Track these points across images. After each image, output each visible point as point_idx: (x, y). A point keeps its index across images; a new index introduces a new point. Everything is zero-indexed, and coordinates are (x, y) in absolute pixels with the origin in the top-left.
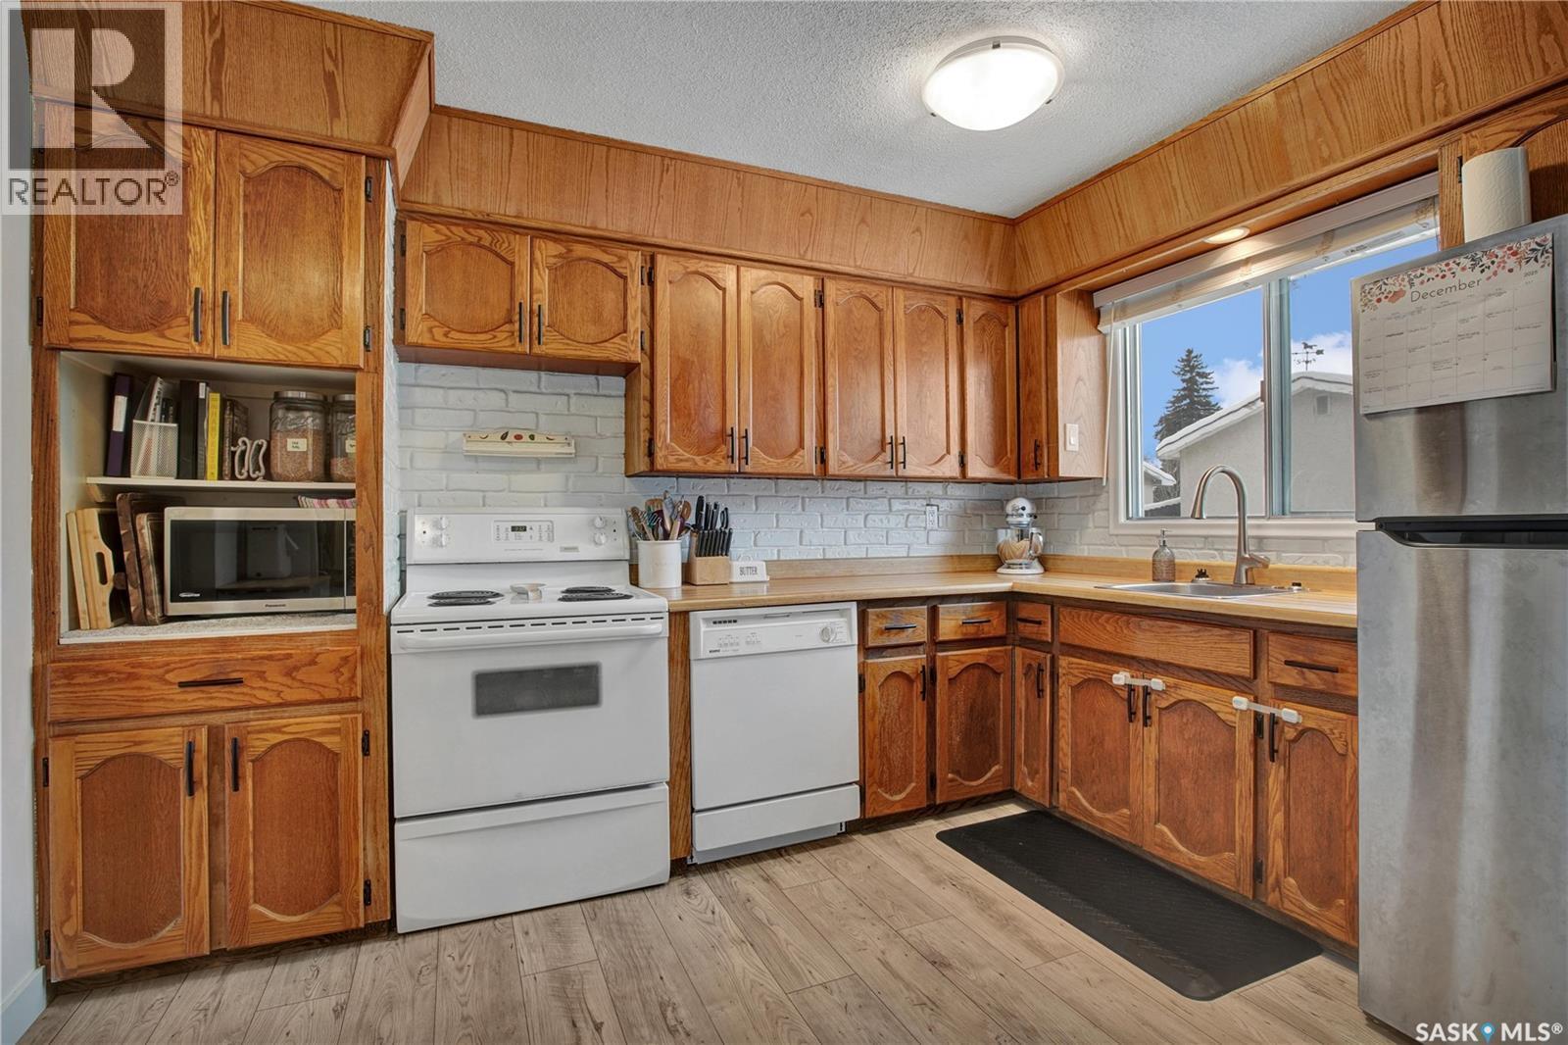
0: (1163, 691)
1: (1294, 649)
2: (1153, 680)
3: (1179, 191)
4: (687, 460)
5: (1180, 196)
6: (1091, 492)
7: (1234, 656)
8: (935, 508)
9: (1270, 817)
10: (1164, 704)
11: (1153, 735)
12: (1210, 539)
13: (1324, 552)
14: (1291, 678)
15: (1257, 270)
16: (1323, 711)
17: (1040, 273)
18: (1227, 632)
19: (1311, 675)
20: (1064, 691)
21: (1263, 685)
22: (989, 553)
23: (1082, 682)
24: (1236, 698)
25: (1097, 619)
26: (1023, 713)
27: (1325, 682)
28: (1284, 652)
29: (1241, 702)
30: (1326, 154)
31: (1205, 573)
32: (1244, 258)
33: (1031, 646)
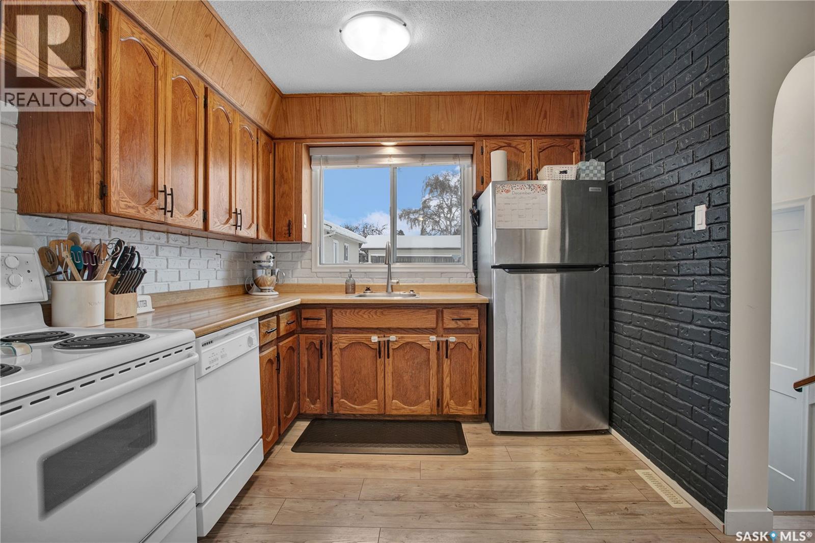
0: (396, 341)
1: (453, 314)
2: (391, 337)
3: (383, 118)
4: (132, 208)
5: (383, 120)
6: (300, 250)
7: (429, 320)
8: (219, 256)
9: (444, 379)
10: (396, 346)
11: (391, 362)
12: (367, 274)
13: (416, 277)
14: (452, 325)
15: (395, 161)
16: (464, 335)
17: (295, 130)
18: (426, 311)
19: (459, 322)
20: (336, 352)
21: (440, 330)
22: (240, 284)
23: (348, 345)
24: (431, 337)
25: (358, 313)
26: (306, 370)
27: (465, 324)
28: (451, 316)
29: (433, 338)
30: (443, 128)
31: (369, 288)
32: (390, 154)
33: (310, 332)
